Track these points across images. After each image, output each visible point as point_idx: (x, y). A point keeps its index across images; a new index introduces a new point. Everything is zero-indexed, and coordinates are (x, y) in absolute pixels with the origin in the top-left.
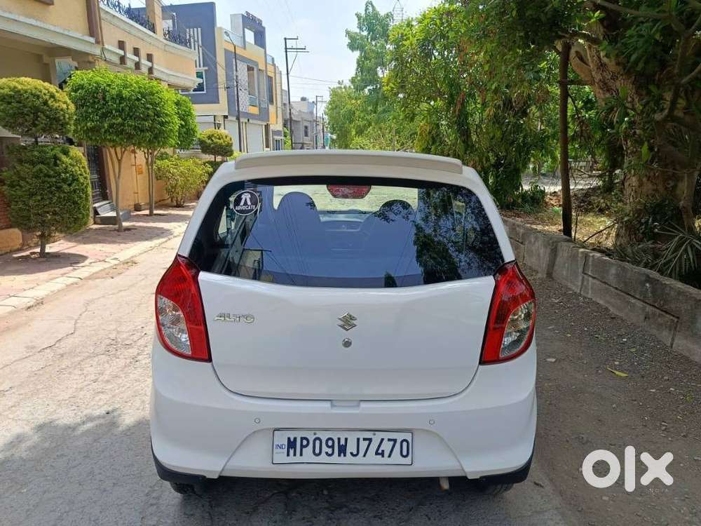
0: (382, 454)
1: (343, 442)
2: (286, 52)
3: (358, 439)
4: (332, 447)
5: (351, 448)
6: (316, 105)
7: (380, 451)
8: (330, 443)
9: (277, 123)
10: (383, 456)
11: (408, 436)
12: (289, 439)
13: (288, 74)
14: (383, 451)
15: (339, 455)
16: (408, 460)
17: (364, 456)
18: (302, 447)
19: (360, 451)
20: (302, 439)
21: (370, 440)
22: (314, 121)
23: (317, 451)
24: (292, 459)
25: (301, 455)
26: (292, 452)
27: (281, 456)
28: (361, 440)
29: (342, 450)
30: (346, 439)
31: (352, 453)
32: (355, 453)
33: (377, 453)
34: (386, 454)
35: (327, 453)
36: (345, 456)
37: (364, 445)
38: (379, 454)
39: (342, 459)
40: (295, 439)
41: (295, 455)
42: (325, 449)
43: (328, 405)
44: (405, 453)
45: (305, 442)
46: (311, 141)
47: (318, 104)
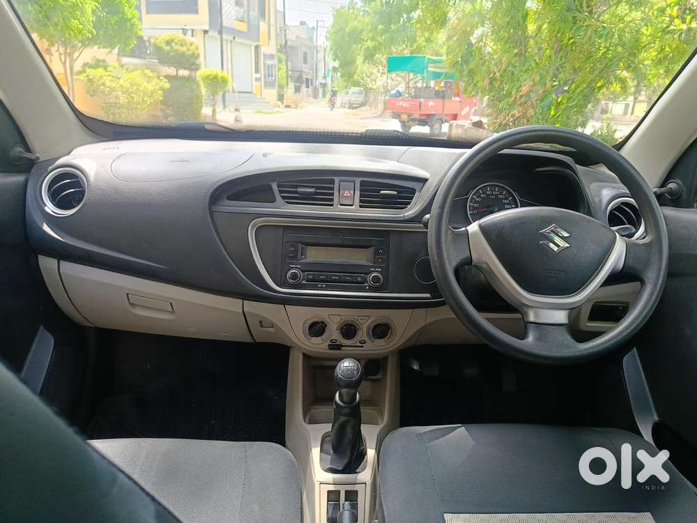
9: (269, 45)
22: (314, 46)
46: (310, 69)
47: (318, 30)
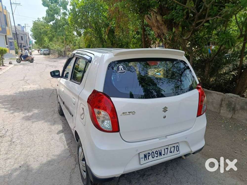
0: (172, 152)
1: (160, 151)
2: (11, 4)
3: (164, 149)
4: (157, 154)
5: (163, 153)
7: (171, 151)
8: (157, 153)
9: (10, 35)
10: (172, 153)
11: (178, 145)
12: (144, 154)
13: (13, 14)
14: (172, 151)
15: (160, 156)
16: (178, 152)
17: (167, 154)
18: (149, 156)
20: (148, 153)
21: (168, 148)
22: (25, 34)
23: (153, 157)
24: (146, 161)
25: (149, 159)
26: (146, 159)
27: (143, 161)
28: (165, 149)
29: (160, 154)
31: (163, 154)
32: (164, 154)
33: (170, 152)
34: (173, 152)
35: (156, 156)
36: (161, 156)
37: (166, 150)
38: (171, 152)
40: (146, 154)
42: (155, 155)
43: (158, 139)
44: (178, 150)
45: (149, 154)
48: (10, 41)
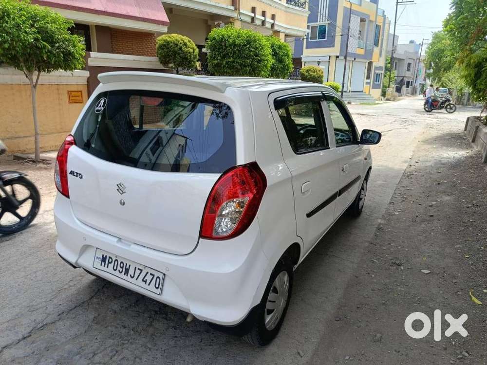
0: (146, 282)
1: (128, 267)
2: (397, 5)
3: (135, 268)
4: (122, 268)
5: (131, 272)
6: (422, 46)
7: (145, 280)
8: (122, 265)
9: (379, 61)
10: (146, 283)
11: (161, 276)
12: (103, 255)
13: (395, 23)
14: (146, 280)
15: (125, 274)
16: (158, 291)
17: (137, 279)
18: (109, 263)
19: (135, 276)
20: (110, 258)
21: (141, 270)
22: (418, 59)
23: (115, 268)
24: (102, 268)
25: (108, 267)
26: (103, 263)
27: (98, 264)
28: (137, 269)
29: (127, 271)
30: (130, 266)
31: (131, 275)
32: (132, 276)
33: (143, 280)
34: (148, 282)
35: (119, 271)
36: (127, 275)
37: (138, 272)
38: (144, 281)
39: (125, 277)
40: (106, 256)
41: (104, 266)
42: (119, 268)
44: (157, 286)
45: (110, 260)
46: (412, 75)
47: (423, 46)
48: (378, 72)
